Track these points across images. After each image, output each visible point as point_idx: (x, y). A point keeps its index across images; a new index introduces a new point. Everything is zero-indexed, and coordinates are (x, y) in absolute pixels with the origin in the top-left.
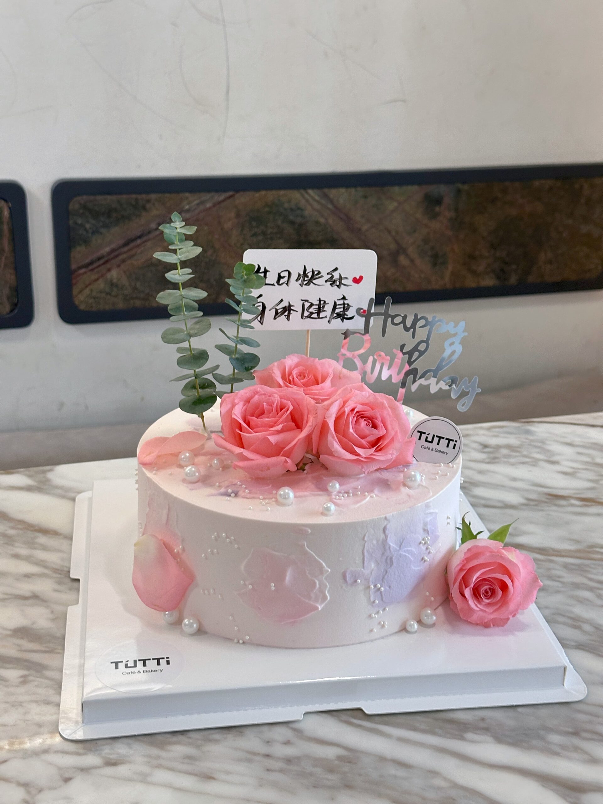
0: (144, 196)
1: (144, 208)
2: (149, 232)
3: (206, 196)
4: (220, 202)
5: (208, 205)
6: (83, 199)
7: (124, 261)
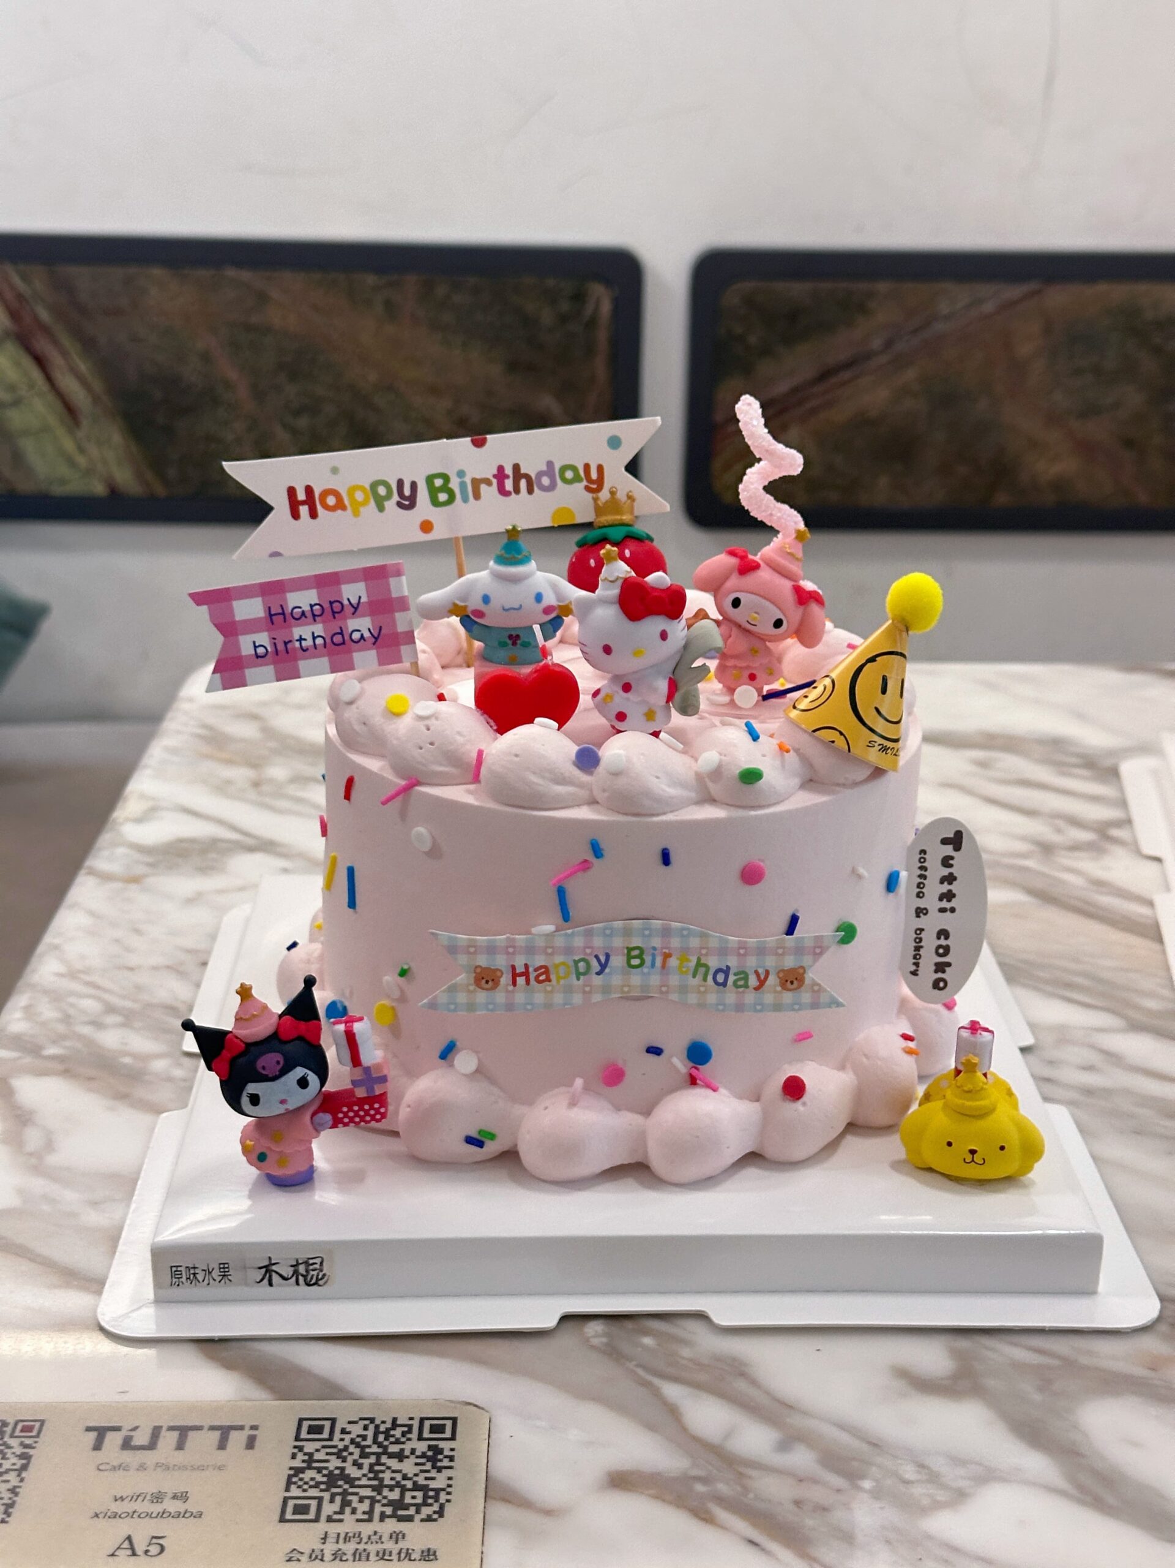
0: (863, 286)
1: (862, 309)
2: (868, 356)
3: (984, 290)
4: (1012, 304)
5: (989, 307)
6: (748, 286)
7: (814, 411)
